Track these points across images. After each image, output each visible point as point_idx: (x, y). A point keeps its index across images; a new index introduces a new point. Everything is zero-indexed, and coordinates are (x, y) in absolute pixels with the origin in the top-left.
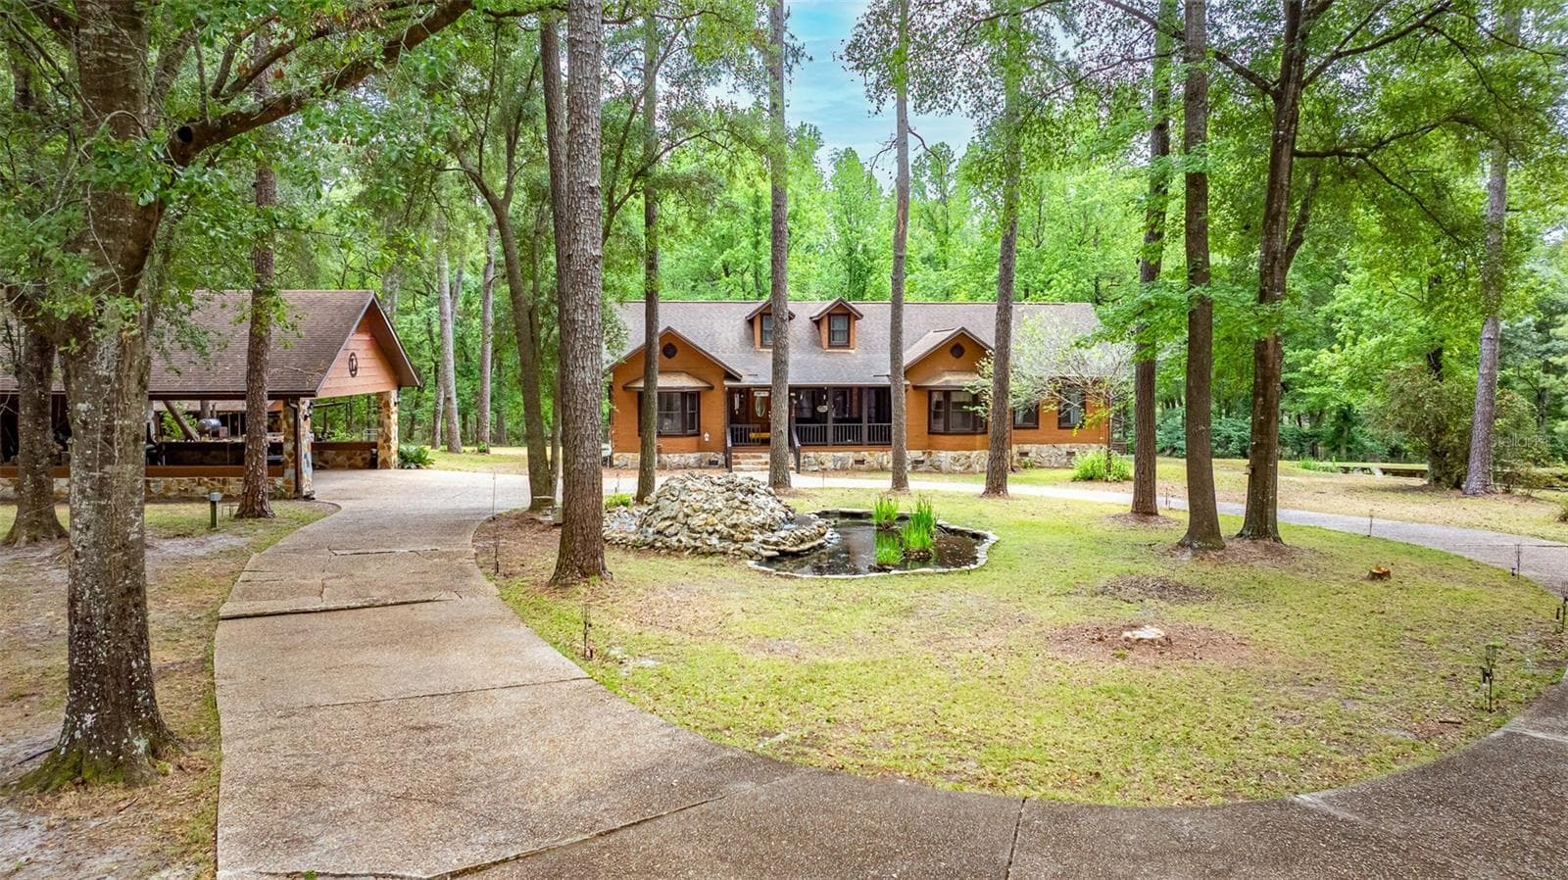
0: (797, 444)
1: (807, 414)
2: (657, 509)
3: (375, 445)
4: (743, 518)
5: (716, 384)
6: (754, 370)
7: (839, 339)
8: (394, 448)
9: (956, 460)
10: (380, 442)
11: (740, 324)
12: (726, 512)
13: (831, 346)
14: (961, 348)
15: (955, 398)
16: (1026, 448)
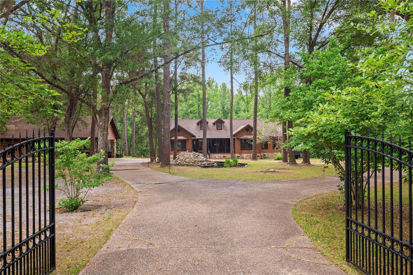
0: (209, 152)
1: (212, 146)
2: (179, 158)
3: (111, 152)
4: (197, 159)
5: (190, 138)
6: (199, 135)
7: (219, 128)
8: (115, 153)
9: (247, 156)
10: (112, 151)
11: (195, 124)
12: (193, 158)
13: (217, 130)
14: (248, 129)
15: (247, 141)
16: (265, 154)
